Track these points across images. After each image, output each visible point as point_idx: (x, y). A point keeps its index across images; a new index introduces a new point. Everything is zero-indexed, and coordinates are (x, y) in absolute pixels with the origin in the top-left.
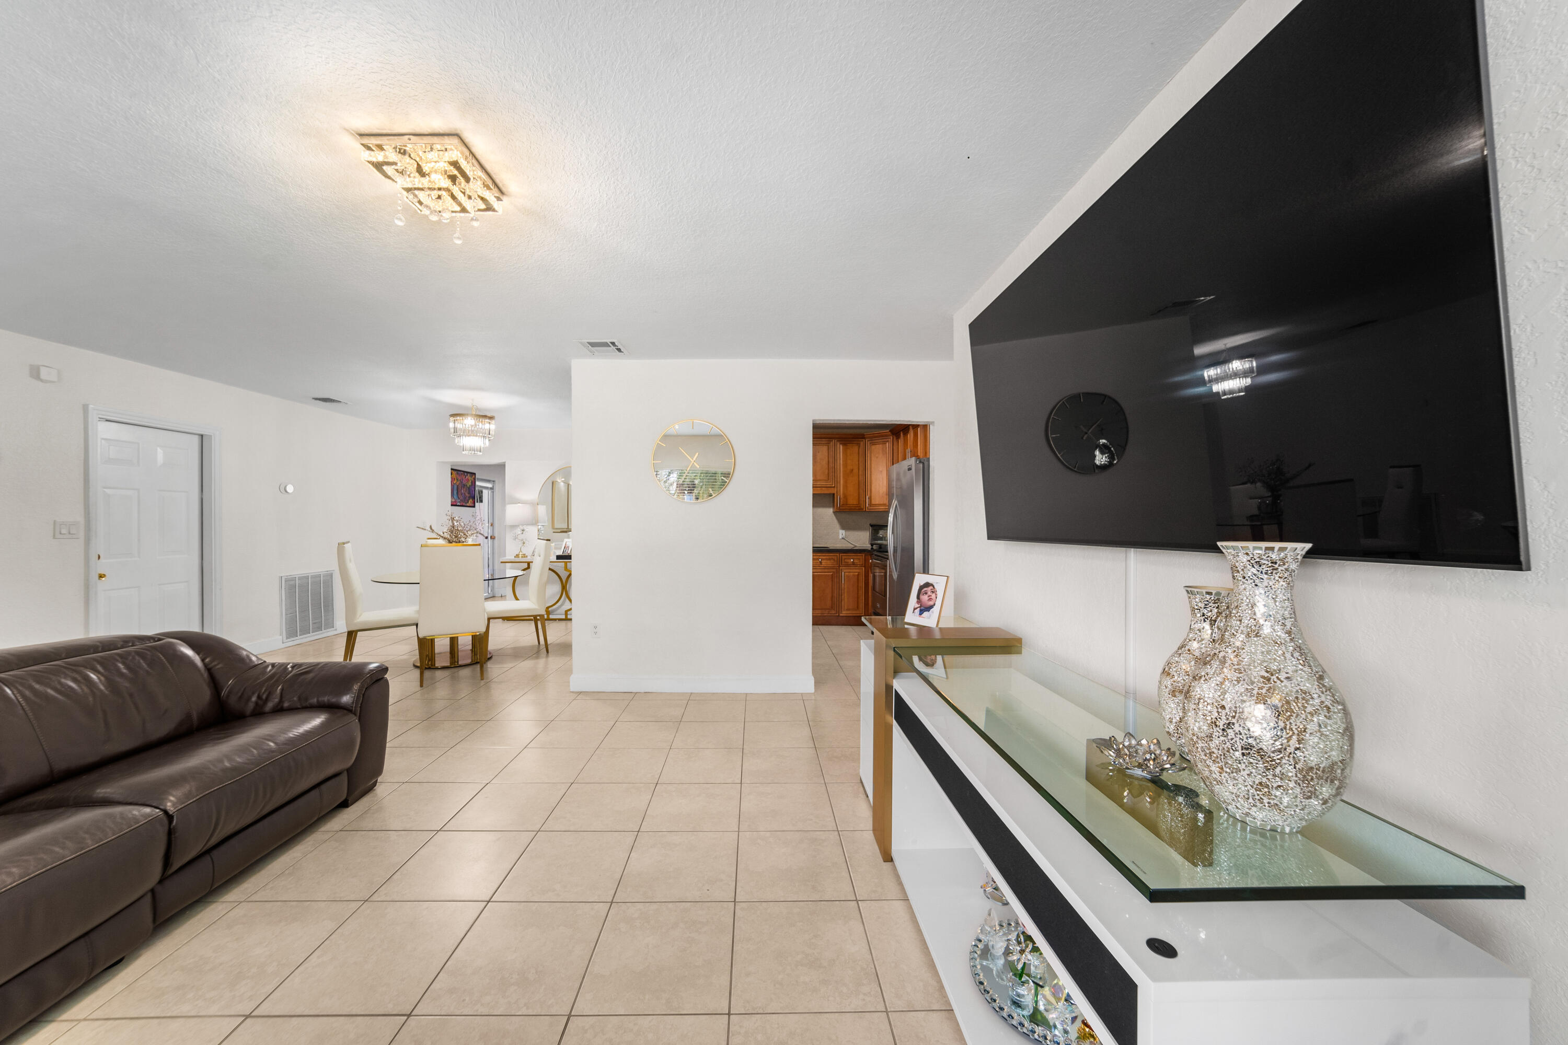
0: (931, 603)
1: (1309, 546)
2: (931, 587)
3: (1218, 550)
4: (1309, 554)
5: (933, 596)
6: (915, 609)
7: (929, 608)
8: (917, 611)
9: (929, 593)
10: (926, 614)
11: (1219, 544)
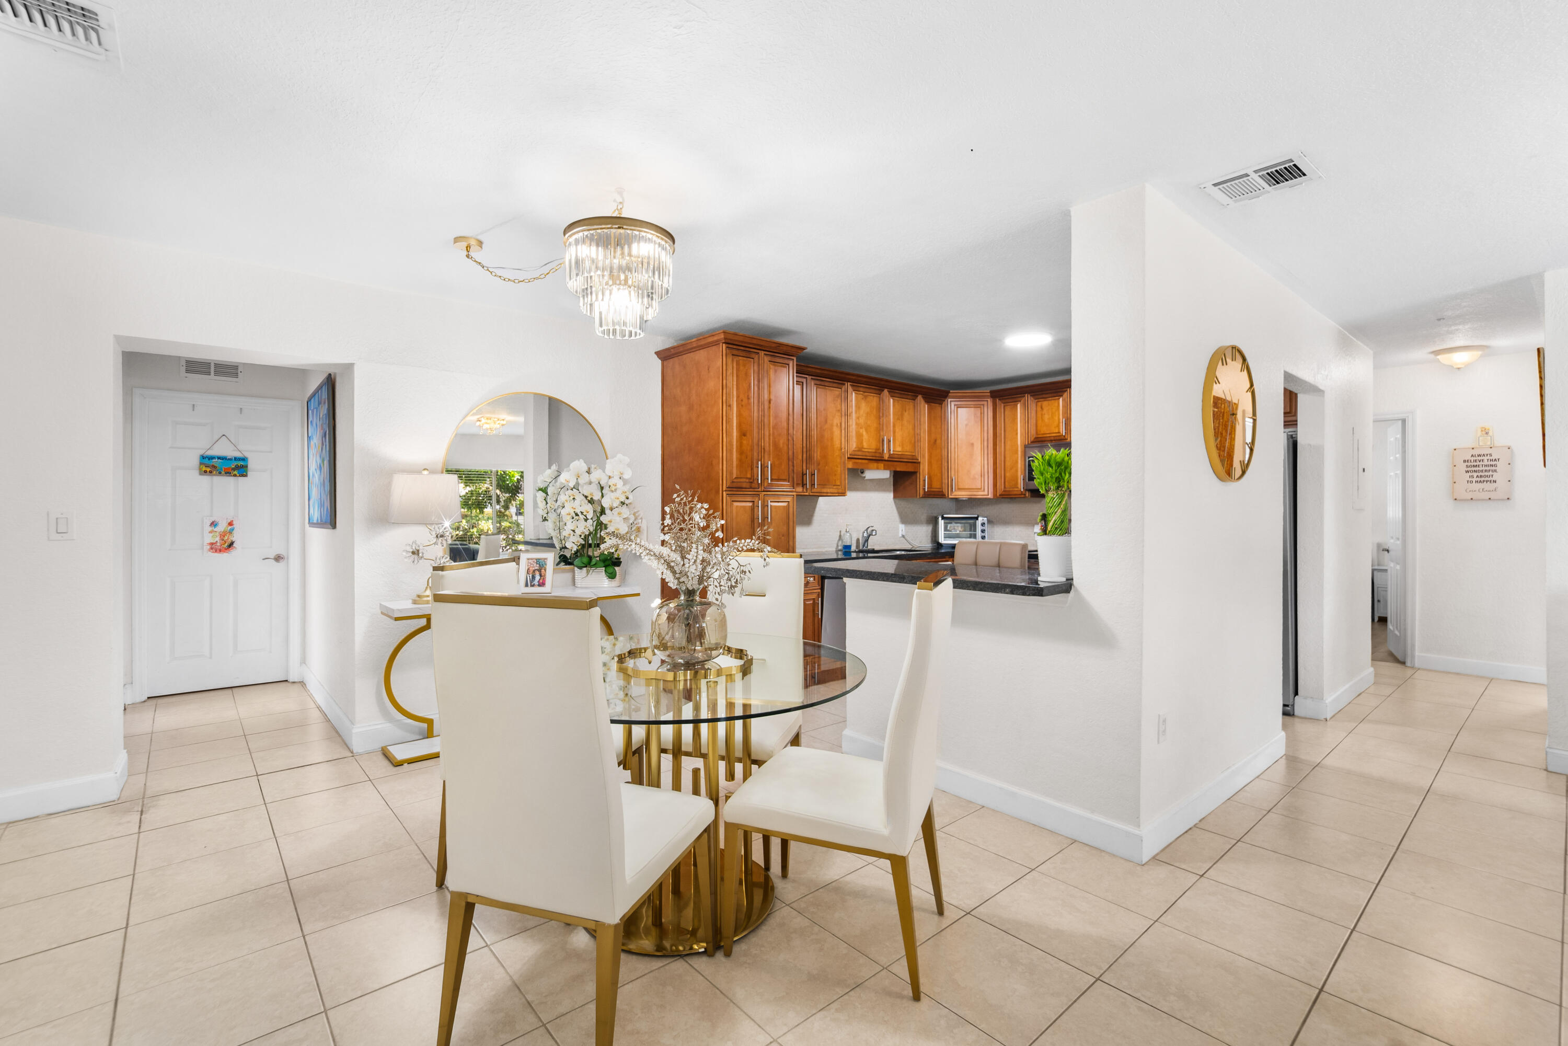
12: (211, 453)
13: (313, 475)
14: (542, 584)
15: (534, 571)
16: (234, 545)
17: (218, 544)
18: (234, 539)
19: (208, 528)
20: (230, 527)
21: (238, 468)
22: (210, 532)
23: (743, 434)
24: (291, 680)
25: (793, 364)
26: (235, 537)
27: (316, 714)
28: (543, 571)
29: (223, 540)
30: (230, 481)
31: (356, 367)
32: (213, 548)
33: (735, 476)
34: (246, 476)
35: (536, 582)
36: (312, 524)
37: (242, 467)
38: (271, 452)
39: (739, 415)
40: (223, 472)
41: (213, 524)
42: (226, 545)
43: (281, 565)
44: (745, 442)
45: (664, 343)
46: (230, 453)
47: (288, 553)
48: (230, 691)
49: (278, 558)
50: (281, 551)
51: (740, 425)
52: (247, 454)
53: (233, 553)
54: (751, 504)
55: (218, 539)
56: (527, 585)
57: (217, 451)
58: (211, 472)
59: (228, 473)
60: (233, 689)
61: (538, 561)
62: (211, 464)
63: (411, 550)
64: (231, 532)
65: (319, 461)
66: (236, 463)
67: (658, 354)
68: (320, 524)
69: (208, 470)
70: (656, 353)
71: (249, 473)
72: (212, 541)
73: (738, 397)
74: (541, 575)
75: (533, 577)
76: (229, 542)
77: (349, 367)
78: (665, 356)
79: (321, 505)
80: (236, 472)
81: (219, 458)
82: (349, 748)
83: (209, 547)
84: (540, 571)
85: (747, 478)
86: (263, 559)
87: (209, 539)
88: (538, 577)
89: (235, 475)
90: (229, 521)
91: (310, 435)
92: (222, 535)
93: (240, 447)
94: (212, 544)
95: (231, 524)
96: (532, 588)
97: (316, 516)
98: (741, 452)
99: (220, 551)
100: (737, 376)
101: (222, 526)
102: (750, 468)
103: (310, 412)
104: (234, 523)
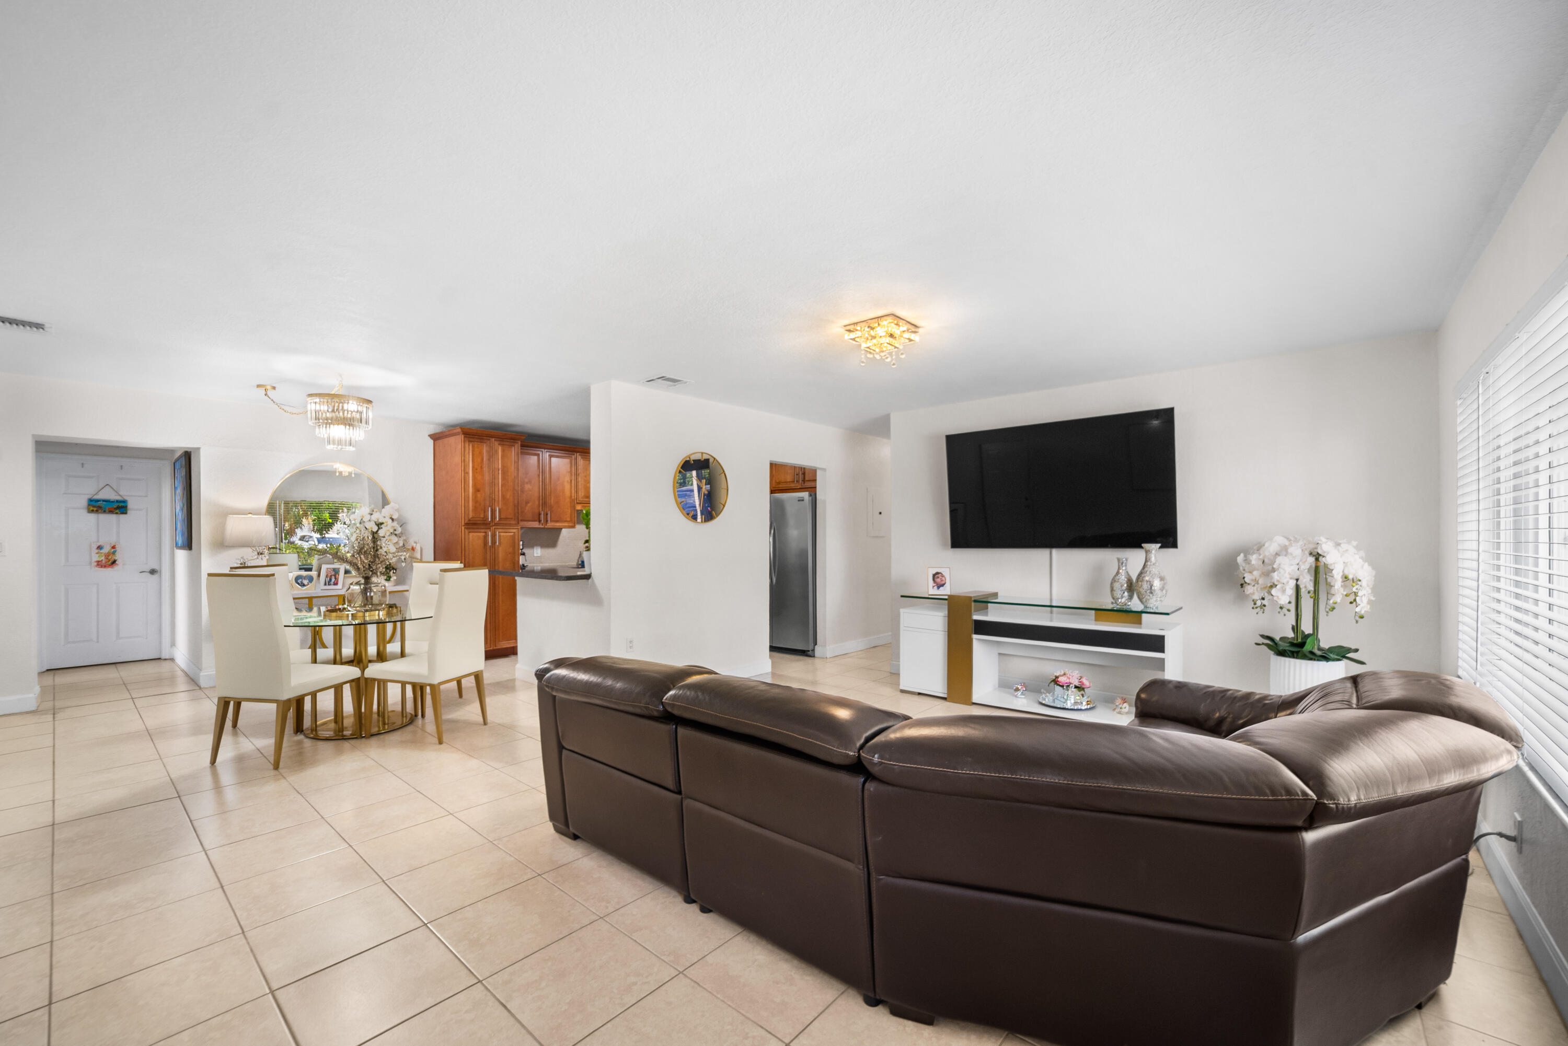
0: (943, 582)
1: (1159, 545)
2: (940, 575)
3: (1142, 547)
4: (1161, 547)
5: (943, 579)
6: (933, 587)
7: (943, 585)
8: (936, 587)
9: (940, 577)
10: (941, 588)
11: (1143, 545)
12: (96, 497)
13: (178, 514)
14: (336, 584)
15: (331, 576)
16: (117, 562)
17: (104, 562)
18: (116, 558)
19: (95, 551)
20: (113, 550)
21: (120, 508)
22: (97, 553)
23: (477, 490)
24: (163, 657)
25: (518, 446)
26: (118, 557)
27: (180, 673)
28: (337, 576)
29: (107, 559)
30: (112, 518)
31: (201, 450)
32: (99, 564)
33: (471, 517)
34: (126, 513)
35: (332, 582)
36: (178, 547)
37: (123, 507)
38: (146, 496)
39: (474, 478)
40: (107, 511)
41: (100, 548)
42: (110, 562)
43: (155, 577)
44: (479, 495)
45: (433, 430)
46: (113, 496)
47: (161, 568)
48: (114, 666)
49: (153, 572)
50: (156, 567)
51: (474, 485)
52: (126, 498)
53: (116, 568)
54: (483, 534)
55: (103, 558)
56: (325, 584)
57: (103, 495)
58: (97, 511)
59: (111, 511)
60: (118, 665)
61: (334, 570)
62: (97, 505)
63: (240, 563)
64: (114, 553)
65: (181, 505)
66: (117, 504)
67: (431, 436)
68: (182, 548)
69: (95, 509)
70: (429, 436)
71: (129, 512)
72: (98, 560)
73: (473, 467)
74: (335, 578)
75: (330, 580)
76: (112, 560)
77: (198, 449)
78: (436, 437)
79: (183, 535)
80: (117, 511)
81: (104, 501)
82: (198, 685)
83: (96, 564)
84: (335, 576)
85: (480, 518)
86: (141, 572)
87: (96, 558)
88: (333, 580)
89: (117, 513)
90: (113, 545)
91: (176, 486)
92: (107, 555)
93: (121, 493)
94: (98, 562)
95: (114, 547)
96: (329, 586)
97: (180, 542)
98: (476, 501)
99: (105, 567)
100: (473, 455)
101: (106, 549)
102: (483, 512)
103: (176, 470)
104: (116, 546)
